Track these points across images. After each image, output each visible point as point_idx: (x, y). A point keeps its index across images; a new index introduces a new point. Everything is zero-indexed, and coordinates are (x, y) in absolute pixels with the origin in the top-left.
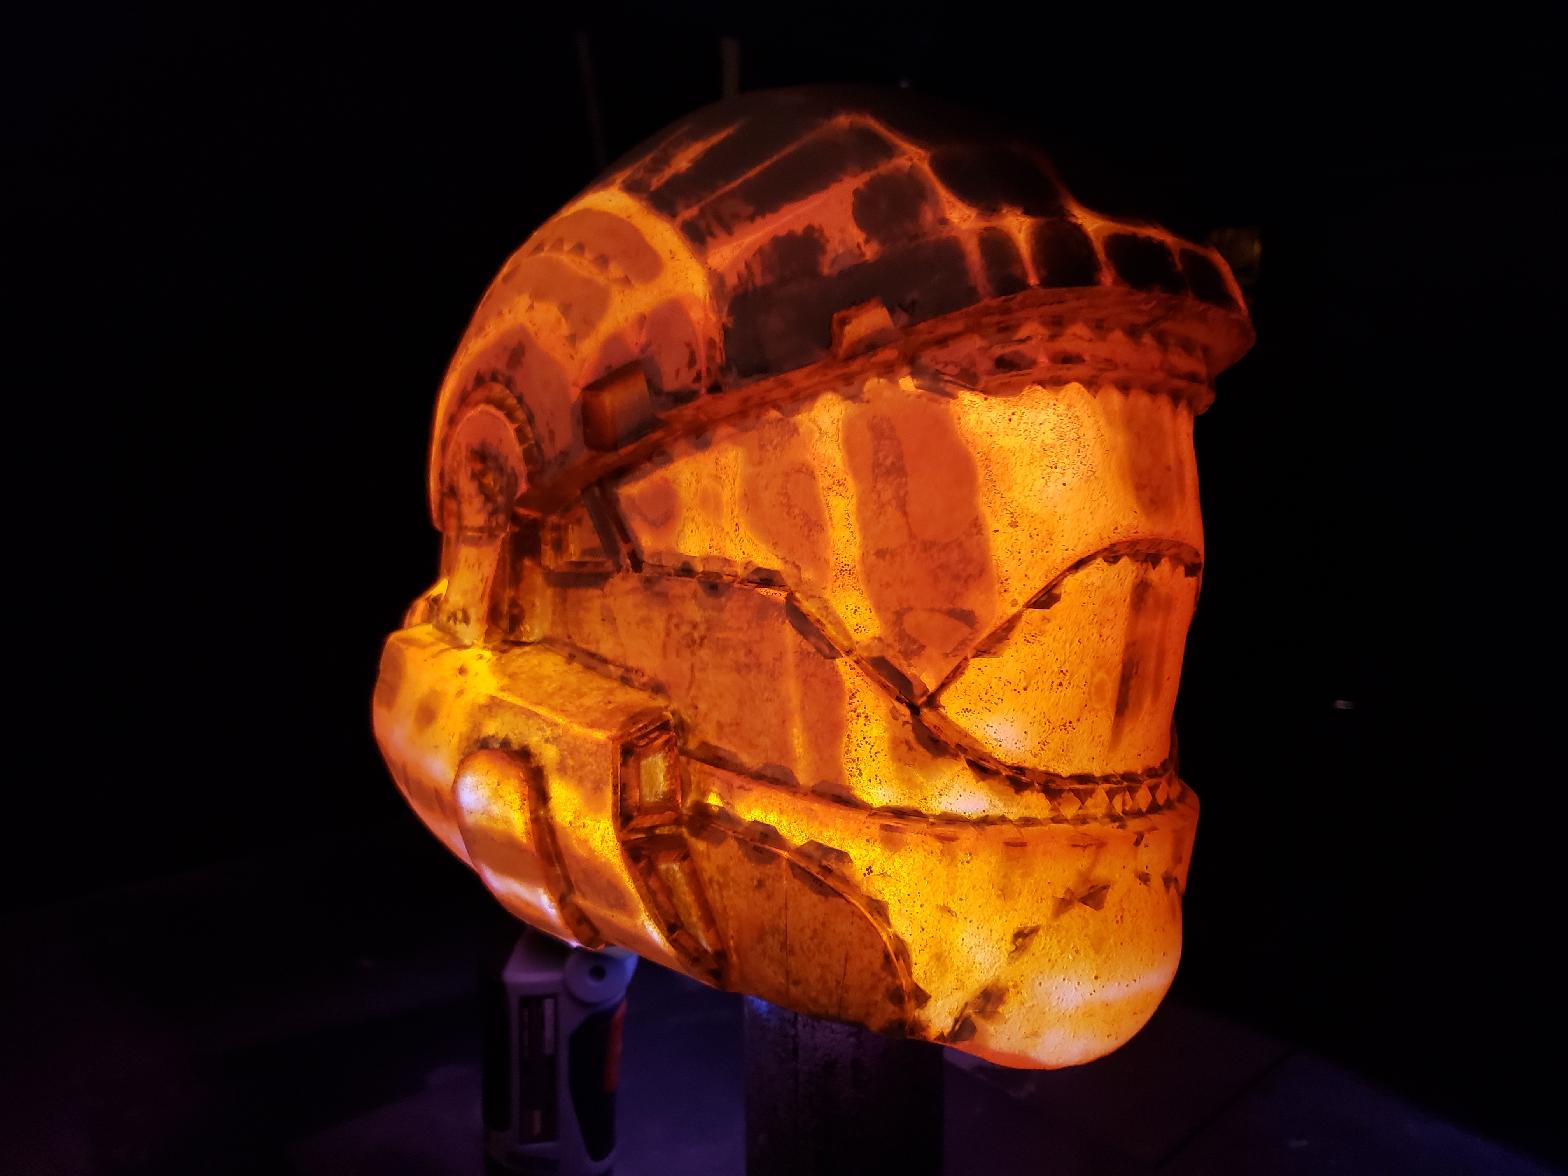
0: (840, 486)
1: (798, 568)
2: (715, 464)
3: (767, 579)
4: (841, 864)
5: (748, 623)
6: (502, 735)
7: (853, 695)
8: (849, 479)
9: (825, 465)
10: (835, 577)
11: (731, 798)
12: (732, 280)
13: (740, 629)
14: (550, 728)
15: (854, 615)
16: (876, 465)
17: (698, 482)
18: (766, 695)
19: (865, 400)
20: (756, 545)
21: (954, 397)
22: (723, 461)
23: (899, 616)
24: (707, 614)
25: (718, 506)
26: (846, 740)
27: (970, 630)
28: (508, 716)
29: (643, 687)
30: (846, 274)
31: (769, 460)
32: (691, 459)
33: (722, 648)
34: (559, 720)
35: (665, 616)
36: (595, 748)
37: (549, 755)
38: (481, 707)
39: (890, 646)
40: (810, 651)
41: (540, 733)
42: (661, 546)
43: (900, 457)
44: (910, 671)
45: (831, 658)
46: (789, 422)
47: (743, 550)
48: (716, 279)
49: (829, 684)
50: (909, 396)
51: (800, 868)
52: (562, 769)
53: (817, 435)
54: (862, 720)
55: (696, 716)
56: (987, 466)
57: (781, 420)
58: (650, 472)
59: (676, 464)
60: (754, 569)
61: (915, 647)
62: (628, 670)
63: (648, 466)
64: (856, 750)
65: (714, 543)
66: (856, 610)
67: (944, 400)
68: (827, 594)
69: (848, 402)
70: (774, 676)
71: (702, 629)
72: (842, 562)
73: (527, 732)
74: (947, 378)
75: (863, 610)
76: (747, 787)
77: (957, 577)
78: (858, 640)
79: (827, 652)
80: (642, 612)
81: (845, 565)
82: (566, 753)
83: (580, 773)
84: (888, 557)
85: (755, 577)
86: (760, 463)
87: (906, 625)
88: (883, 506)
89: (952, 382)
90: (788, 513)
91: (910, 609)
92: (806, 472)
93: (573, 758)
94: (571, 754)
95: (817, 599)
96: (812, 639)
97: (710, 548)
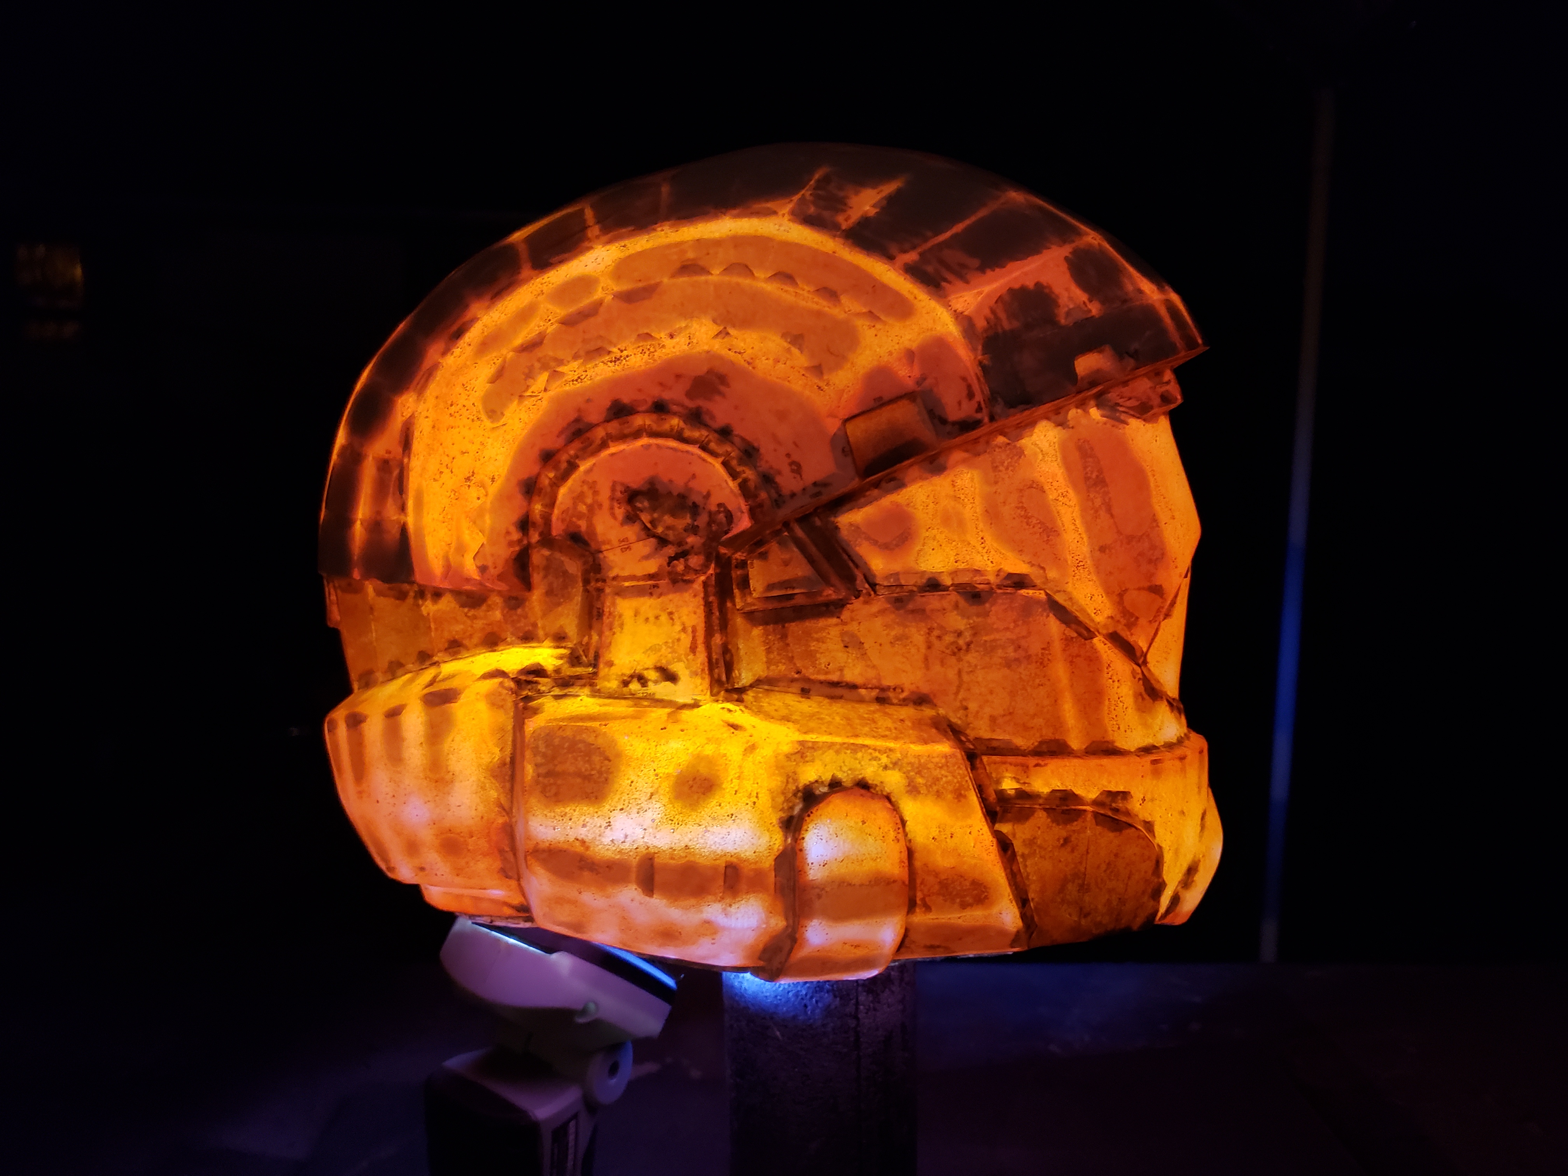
0: (1064, 497)
1: (1043, 569)
2: (952, 486)
3: (1019, 582)
4: (1125, 802)
5: (1015, 622)
6: (827, 777)
7: (1109, 665)
8: (1070, 491)
9: (1051, 480)
10: (1073, 573)
11: (1027, 777)
12: (981, 324)
13: (1007, 629)
14: (886, 755)
15: (1091, 602)
16: (1087, 479)
17: (936, 503)
18: (1037, 681)
19: (1071, 426)
20: (1003, 554)
21: (1127, 424)
22: (959, 482)
23: (1121, 596)
24: (971, 621)
25: (961, 523)
26: (1107, 702)
27: (1160, 600)
28: (830, 755)
29: (904, 702)
30: (1079, 325)
31: (1003, 479)
32: (925, 483)
33: (990, 649)
34: (892, 745)
35: (924, 630)
36: (943, 761)
37: (893, 781)
38: (788, 757)
39: (1118, 621)
40: (1073, 636)
41: (875, 763)
42: (896, 566)
43: (1100, 471)
44: (1131, 639)
45: (1090, 639)
46: (1015, 446)
47: (991, 559)
48: (966, 322)
49: (1091, 660)
50: (1098, 423)
51: (1102, 814)
52: (913, 790)
53: (1040, 457)
54: (1116, 684)
55: (967, 716)
56: (1154, 476)
57: (1009, 444)
58: (876, 499)
59: (909, 489)
60: (1006, 575)
61: (1133, 619)
62: (883, 689)
63: (876, 492)
64: (1114, 709)
65: (960, 558)
66: (1091, 597)
67: (1121, 426)
68: (1069, 588)
69: (1060, 428)
70: (1043, 663)
71: (968, 636)
72: (1077, 560)
73: (859, 766)
74: (1121, 409)
75: (1096, 596)
76: (1042, 763)
77: (1150, 561)
78: (1099, 621)
79: (1085, 633)
80: (897, 631)
81: (1080, 561)
82: (912, 774)
83: (935, 788)
84: (1107, 551)
85: (1008, 582)
86: (996, 483)
87: (1125, 604)
88: (1096, 511)
89: (1124, 412)
90: (1028, 524)
91: (1126, 590)
92: (1036, 487)
93: (922, 777)
94: (919, 773)
95: (1062, 593)
96: (1073, 626)
97: (956, 562)
